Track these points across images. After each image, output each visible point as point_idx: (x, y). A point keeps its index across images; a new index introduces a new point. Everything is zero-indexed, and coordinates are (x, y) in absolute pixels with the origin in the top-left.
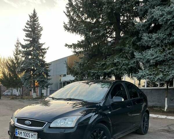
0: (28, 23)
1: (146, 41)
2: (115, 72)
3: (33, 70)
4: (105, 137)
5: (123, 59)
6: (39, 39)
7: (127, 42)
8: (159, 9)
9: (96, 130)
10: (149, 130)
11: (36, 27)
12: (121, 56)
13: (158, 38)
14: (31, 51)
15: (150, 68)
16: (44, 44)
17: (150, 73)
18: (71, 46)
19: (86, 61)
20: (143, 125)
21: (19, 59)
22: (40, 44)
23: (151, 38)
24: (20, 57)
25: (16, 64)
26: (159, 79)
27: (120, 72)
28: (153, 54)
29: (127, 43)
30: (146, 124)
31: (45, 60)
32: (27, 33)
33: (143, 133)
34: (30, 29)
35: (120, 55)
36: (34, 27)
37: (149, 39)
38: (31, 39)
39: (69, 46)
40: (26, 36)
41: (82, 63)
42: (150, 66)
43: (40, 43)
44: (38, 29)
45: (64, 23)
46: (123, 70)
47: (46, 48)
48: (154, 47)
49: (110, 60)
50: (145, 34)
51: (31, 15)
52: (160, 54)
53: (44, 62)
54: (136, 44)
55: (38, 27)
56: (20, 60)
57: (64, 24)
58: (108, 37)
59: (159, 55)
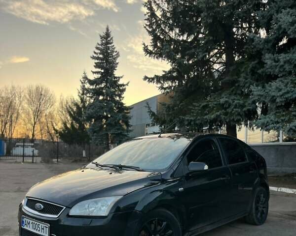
0: (98, 46)
1: (271, 67)
2: (223, 118)
3: (106, 118)
4: (170, 232)
5: (235, 98)
6: (114, 71)
7: (242, 70)
8: (289, 12)
9: (153, 220)
10: (268, 217)
11: (109, 51)
12: (234, 92)
13: (289, 60)
14: (102, 88)
15: (278, 111)
16: (122, 77)
17: (276, 120)
18: (153, 79)
19: (178, 102)
20: (257, 209)
21: (86, 102)
22: (116, 78)
23: (277, 62)
24: (88, 98)
25: (83, 109)
26: (291, 129)
27: (231, 119)
28: (280, 88)
29: (243, 72)
30: (264, 208)
31: (123, 101)
32: (96, 61)
33: (257, 223)
34: (101, 56)
35: (232, 91)
36: (107, 52)
37: (274, 64)
38: (103, 71)
39: (149, 79)
40: (94, 66)
41: (171, 106)
42: (278, 107)
43: (116, 76)
44: (114, 54)
45: (144, 44)
46: (236, 116)
47: (125, 84)
48: (283, 75)
49: (215, 99)
50: (267, 56)
51: (102, 34)
52: (292, 87)
53: (122, 104)
54: (257, 73)
55: (113, 52)
56: (88, 103)
57: (143, 46)
58: (215, 63)
59: (291, 90)
